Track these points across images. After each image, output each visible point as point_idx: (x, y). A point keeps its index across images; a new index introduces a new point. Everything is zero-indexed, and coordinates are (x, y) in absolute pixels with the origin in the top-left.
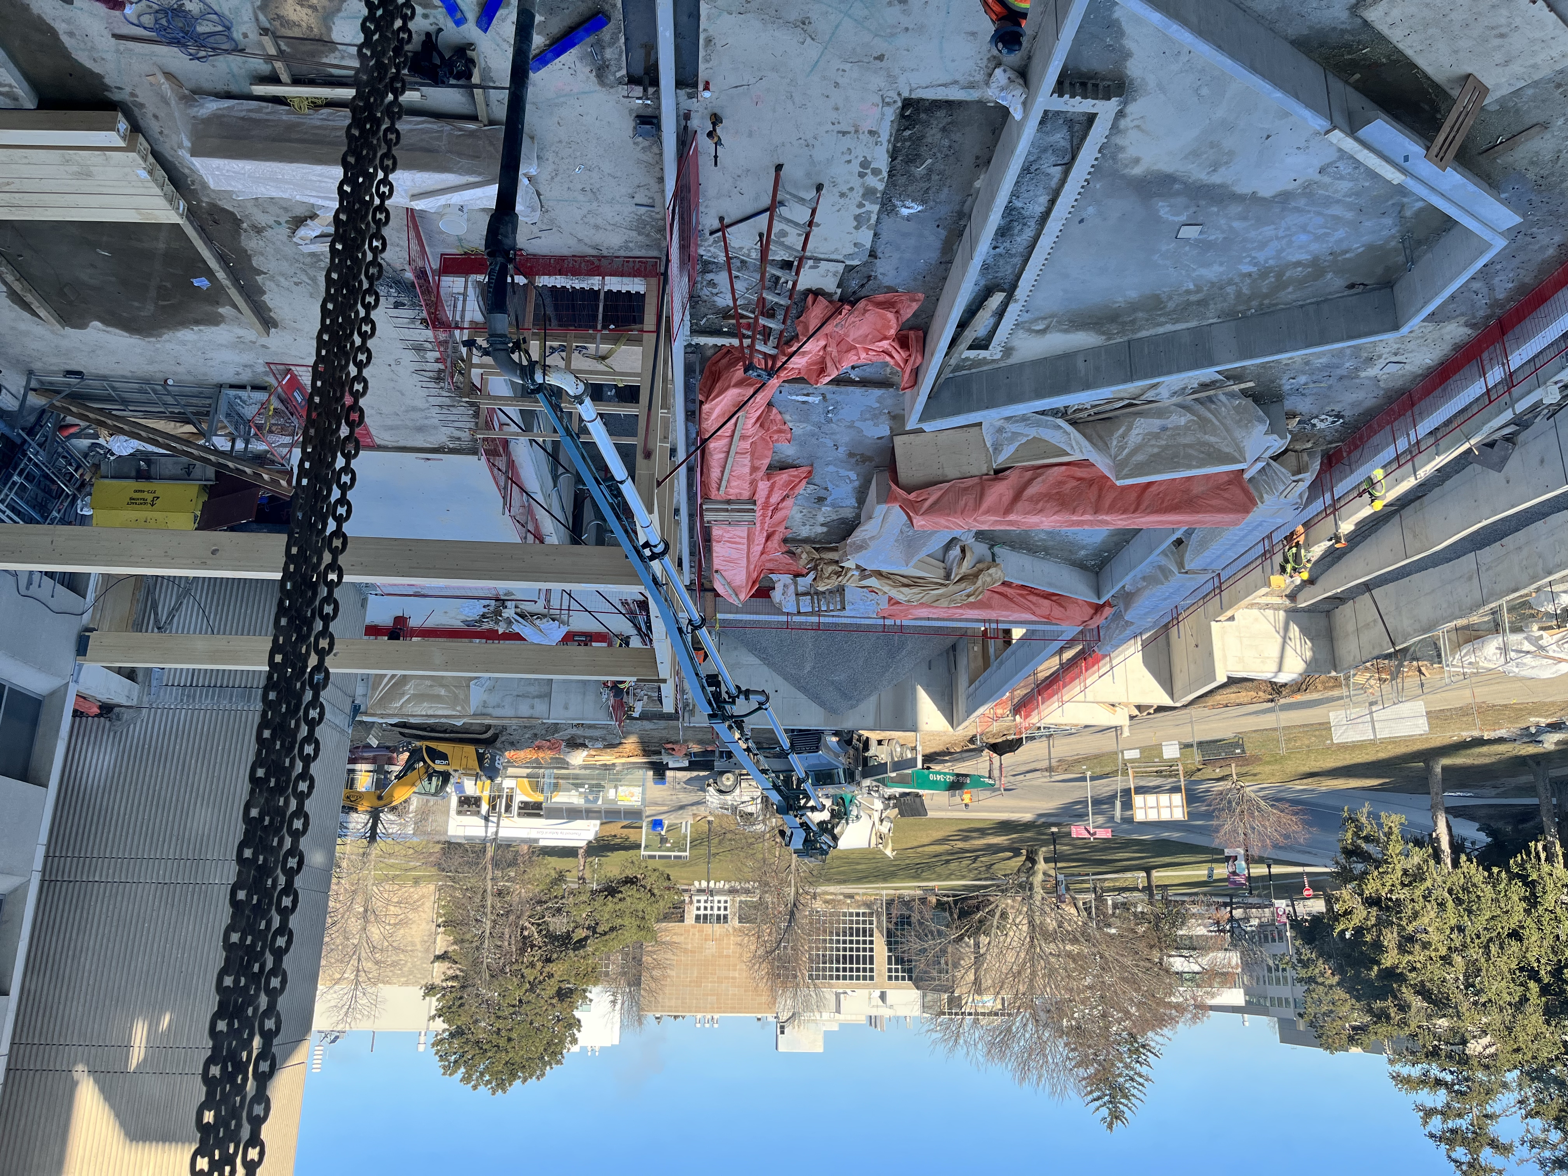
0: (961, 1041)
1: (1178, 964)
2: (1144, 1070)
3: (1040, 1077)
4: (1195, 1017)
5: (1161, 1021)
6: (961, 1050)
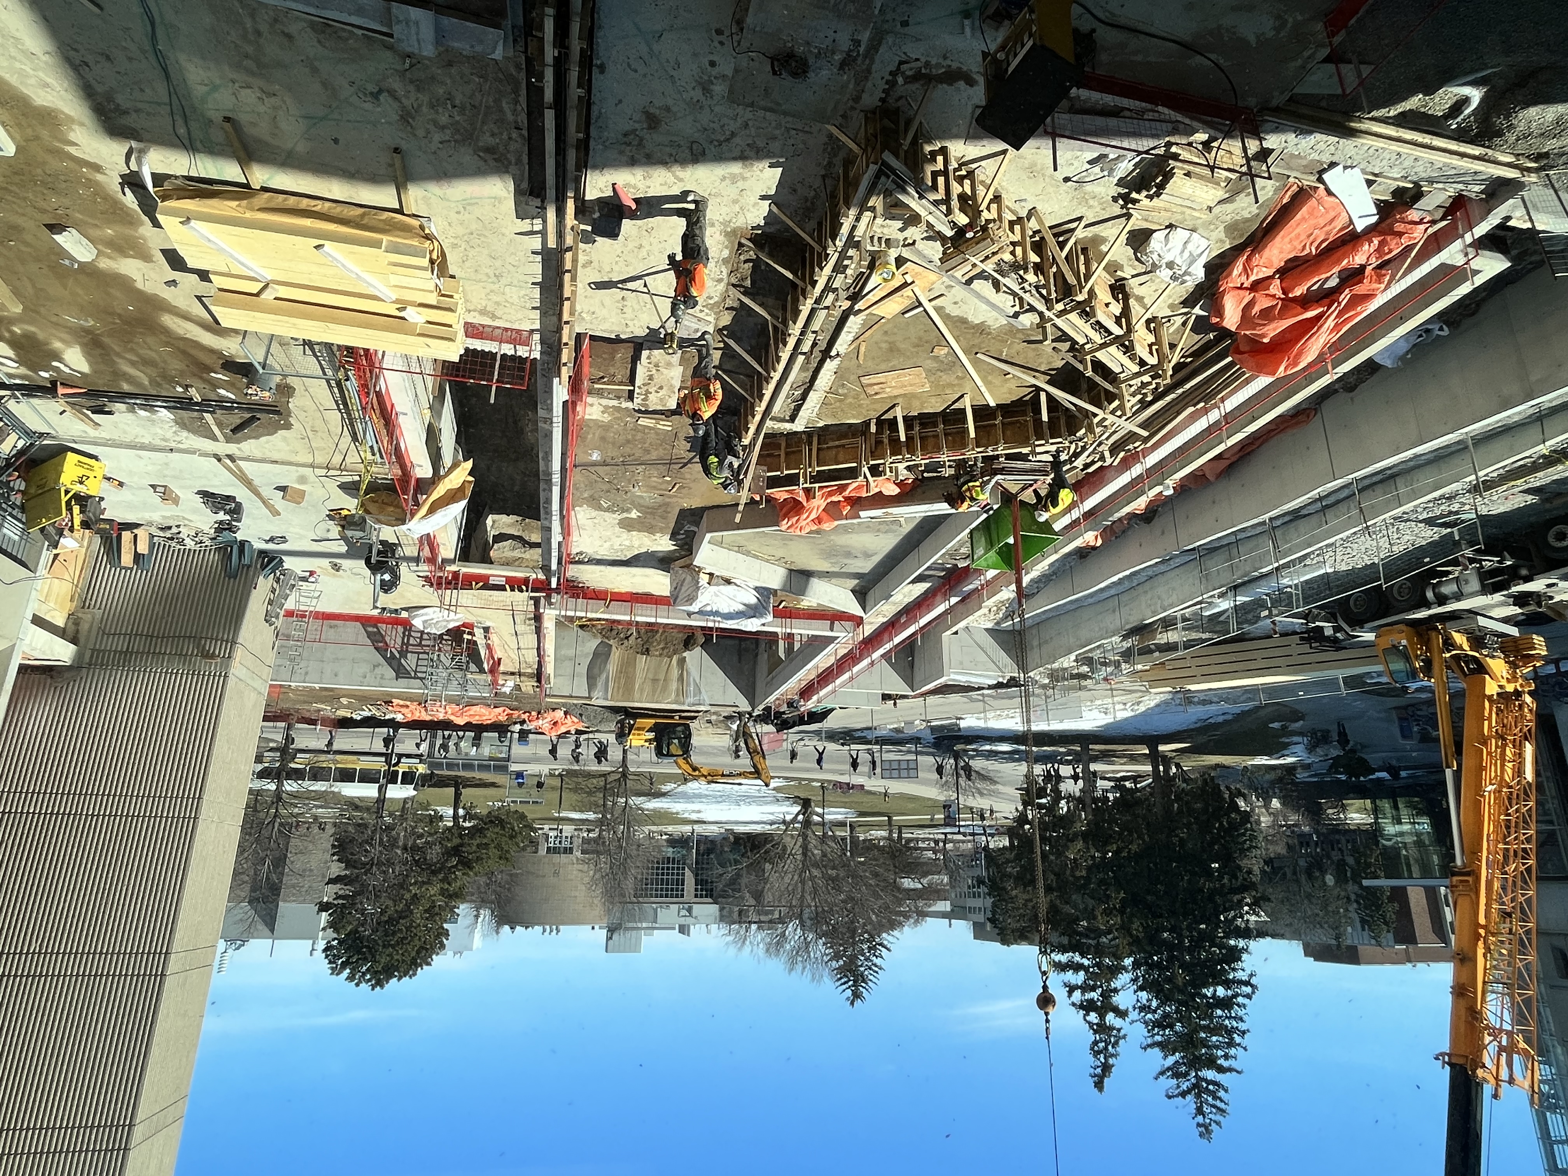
0: (747, 943)
3: (804, 968)
4: (917, 921)
6: (747, 948)
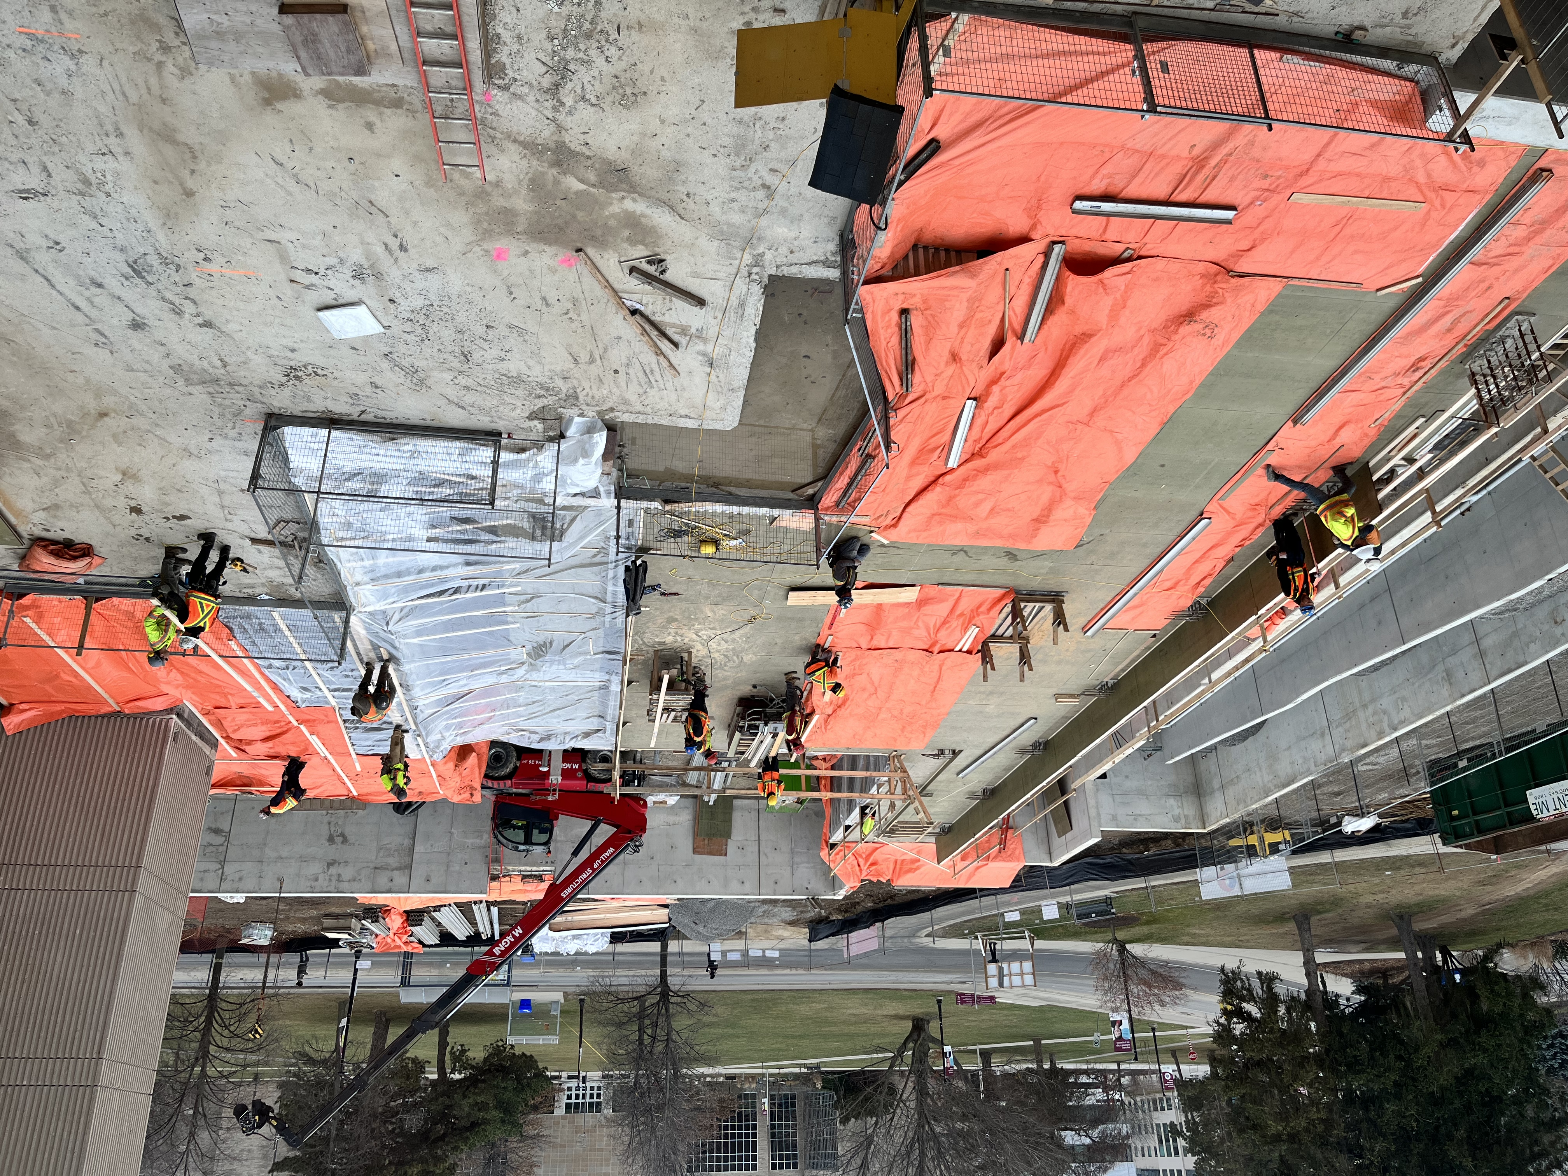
1: (1070, 1138)
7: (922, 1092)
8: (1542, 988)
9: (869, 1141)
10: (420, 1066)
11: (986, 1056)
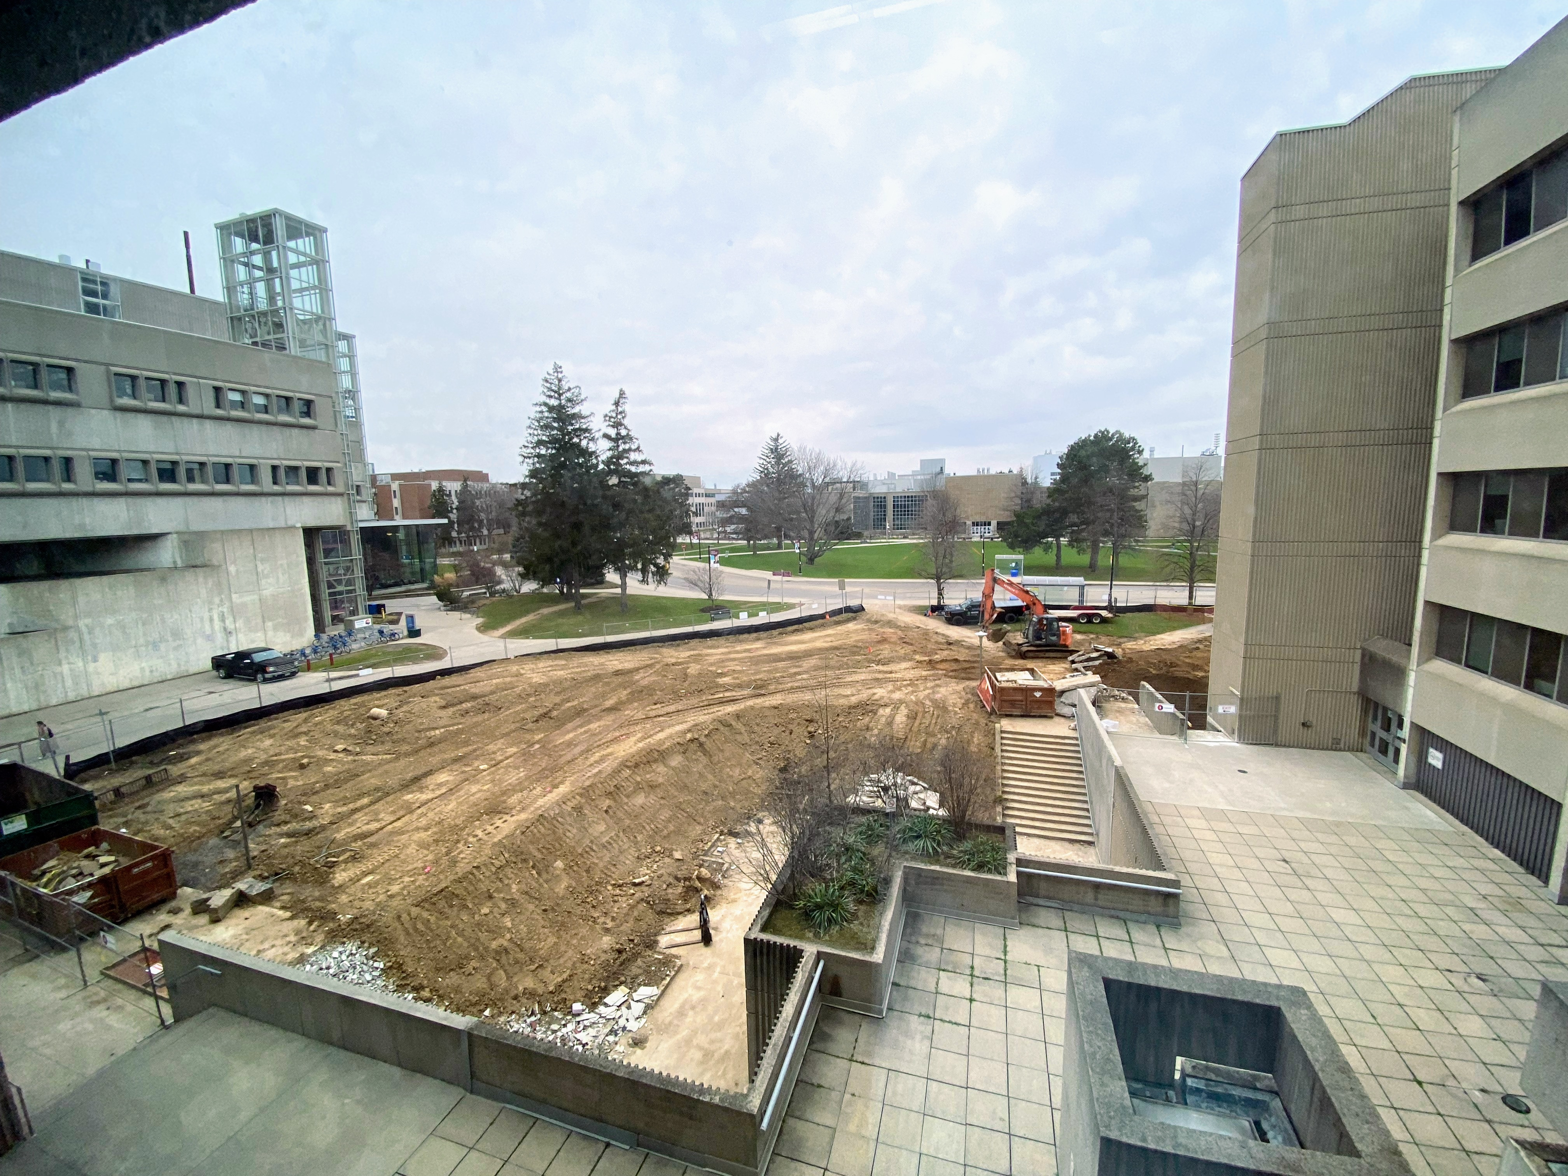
0: (849, 469)
1: (744, 511)
2: (762, 461)
3: (811, 455)
4: (738, 487)
5: (753, 485)
7: (812, 533)
8: (520, 574)
9: (838, 510)
10: (1071, 544)
11: (779, 547)
